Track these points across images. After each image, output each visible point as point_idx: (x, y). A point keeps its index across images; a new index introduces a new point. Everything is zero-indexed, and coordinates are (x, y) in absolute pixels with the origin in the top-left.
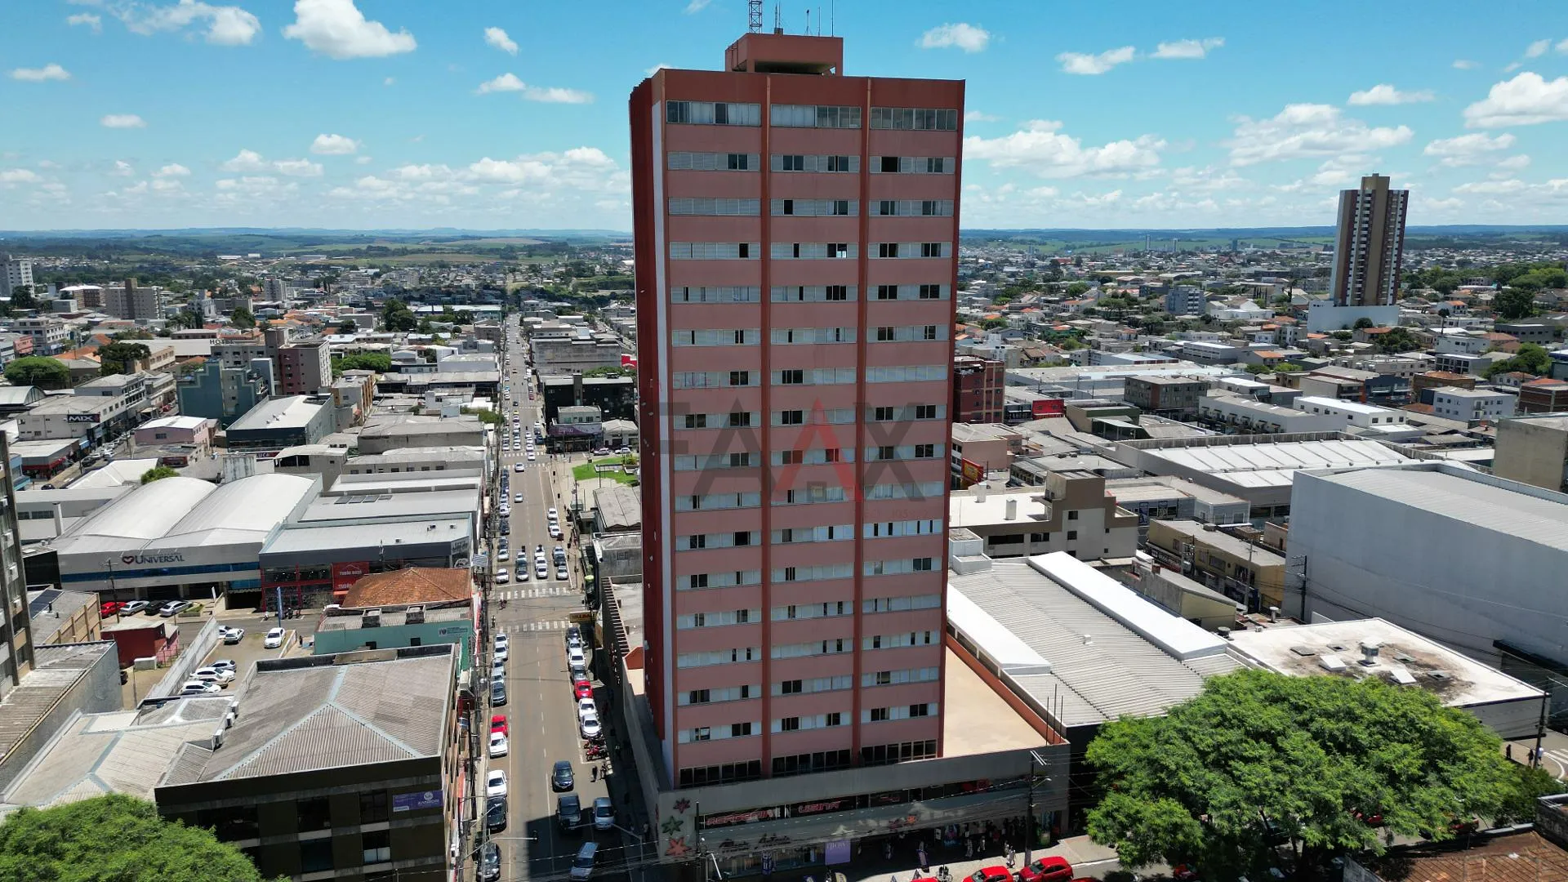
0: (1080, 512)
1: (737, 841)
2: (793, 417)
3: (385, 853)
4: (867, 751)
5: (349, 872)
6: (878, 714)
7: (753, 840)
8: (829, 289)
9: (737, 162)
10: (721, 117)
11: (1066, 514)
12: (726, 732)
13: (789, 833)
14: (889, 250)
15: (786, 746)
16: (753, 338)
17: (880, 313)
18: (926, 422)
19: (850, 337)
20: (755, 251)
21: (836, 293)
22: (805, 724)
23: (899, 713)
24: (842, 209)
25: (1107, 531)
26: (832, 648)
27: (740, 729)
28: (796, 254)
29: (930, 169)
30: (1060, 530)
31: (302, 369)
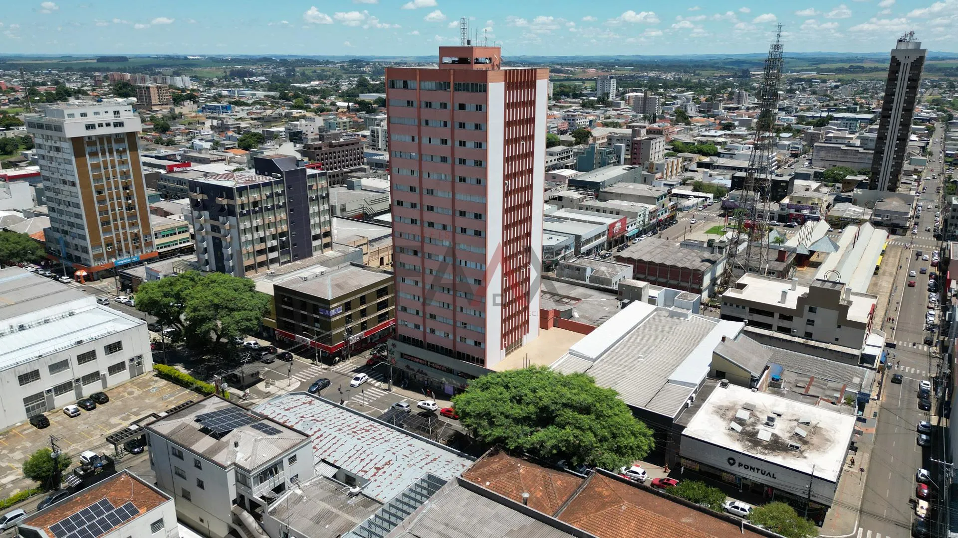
0: (819, 310)
1: (412, 367)
2: (431, 208)
3: (318, 325)
4: (459, 353)
5: (311, 328)
6: (463, 339)
7: (416, 369)
8: (441, 157)
9: (410, 103)
10: (405, 86)
11: (807, 308)
12: (412, 326)
13: (429, 373)
14: (463, 144)
15: (431, 339)
16: (417, 174)
17: (460, 170)
18: (477, 221)
19: (449, 178)
20: (416, 139)
21: (444, 159)
22: (437, 333)
23: (470, 342)
24: (445, 124)
25: (839, 327)
26: (446, 306)
27: (417, 327)
28: (430, 142)
29: (477, 110)
30: (801, 316)
31: (642, 151)
